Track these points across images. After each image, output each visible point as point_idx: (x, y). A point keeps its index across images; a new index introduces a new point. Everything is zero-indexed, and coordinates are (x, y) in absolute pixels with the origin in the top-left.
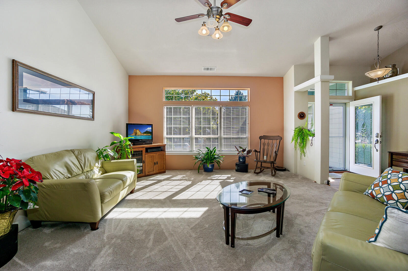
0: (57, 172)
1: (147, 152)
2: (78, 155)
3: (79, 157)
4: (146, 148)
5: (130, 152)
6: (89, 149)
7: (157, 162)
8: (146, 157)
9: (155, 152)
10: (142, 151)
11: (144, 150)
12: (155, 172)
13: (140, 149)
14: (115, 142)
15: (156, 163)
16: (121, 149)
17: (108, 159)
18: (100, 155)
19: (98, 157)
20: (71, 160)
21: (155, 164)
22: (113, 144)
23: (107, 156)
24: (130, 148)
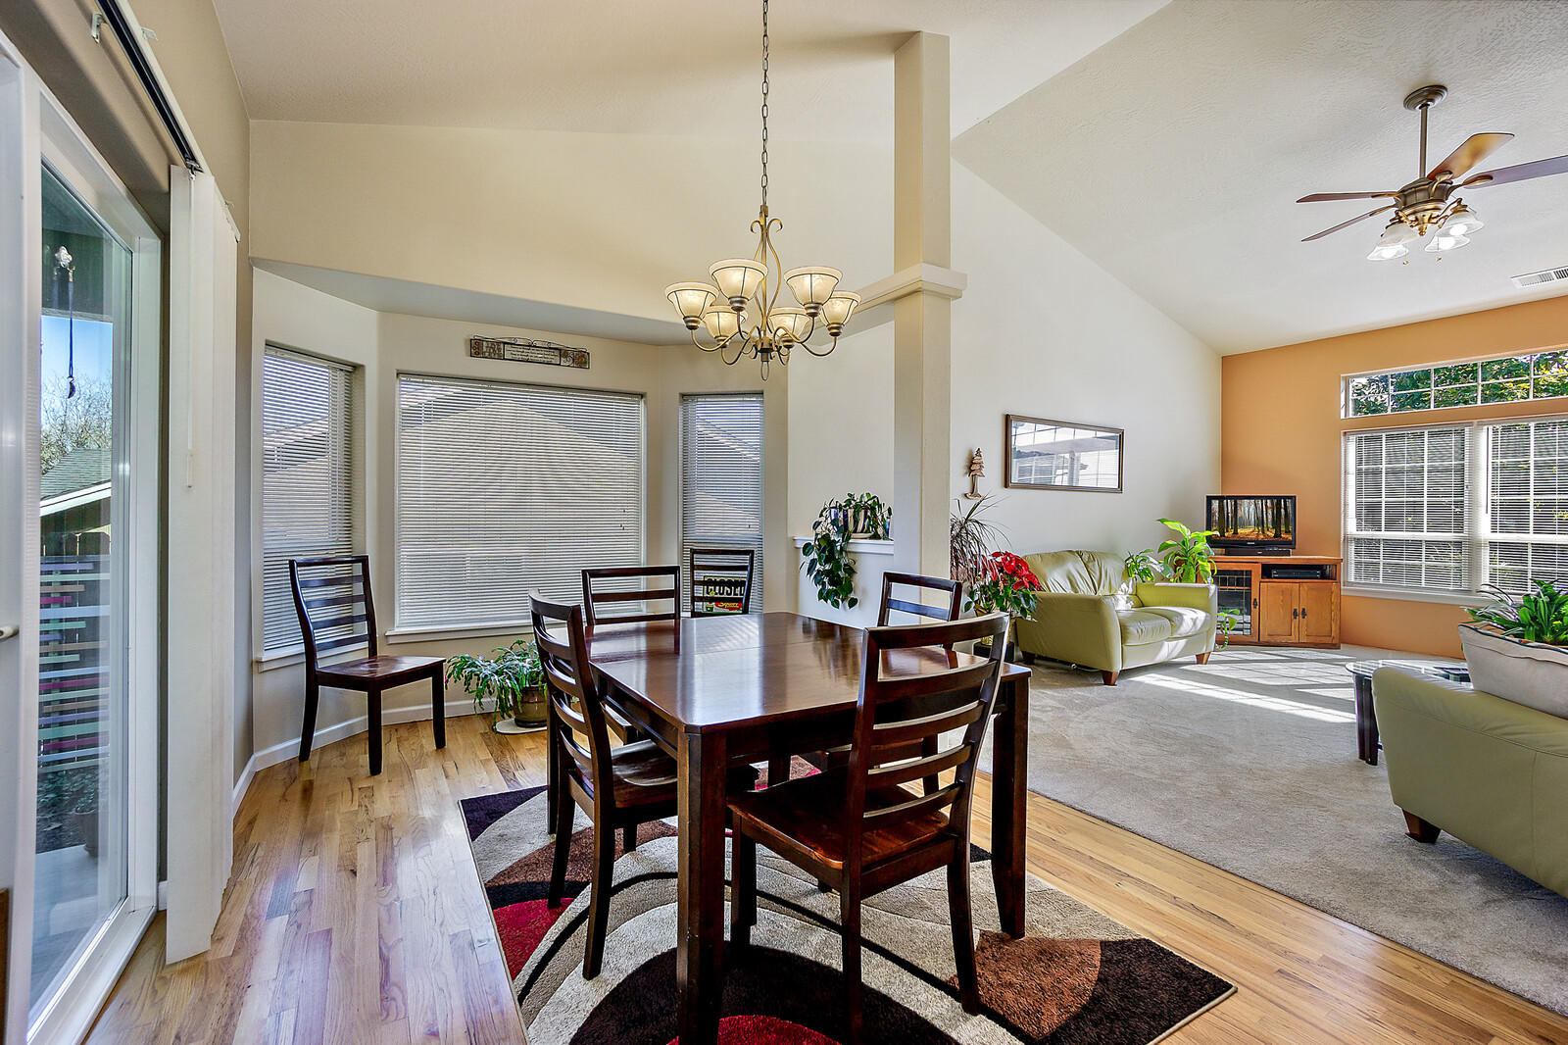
0: (1056, 584)
1: (1269, 577)
2: (1088, 562)
3: (1090, 564)
4: (1263, 565)
5: (1209, 570)
6: (1110, 553)
7: (1304, 609)
8: (1264, 591)
9: (1298, 581)
10: (1249, 573)
11: (1257, 571)
12: (1293, 639)
13: (1244, 567)
14: (1169, 542)
15: (1299, 611)
16: (1185, 561)
17: (1149, 579)
18: (1133, 568)
19: (1127, 571)
20: (1076, 567)
21: (1295, 614)
22: (1164, 547)
23: (1146, 572)
24: (1209, 562)
